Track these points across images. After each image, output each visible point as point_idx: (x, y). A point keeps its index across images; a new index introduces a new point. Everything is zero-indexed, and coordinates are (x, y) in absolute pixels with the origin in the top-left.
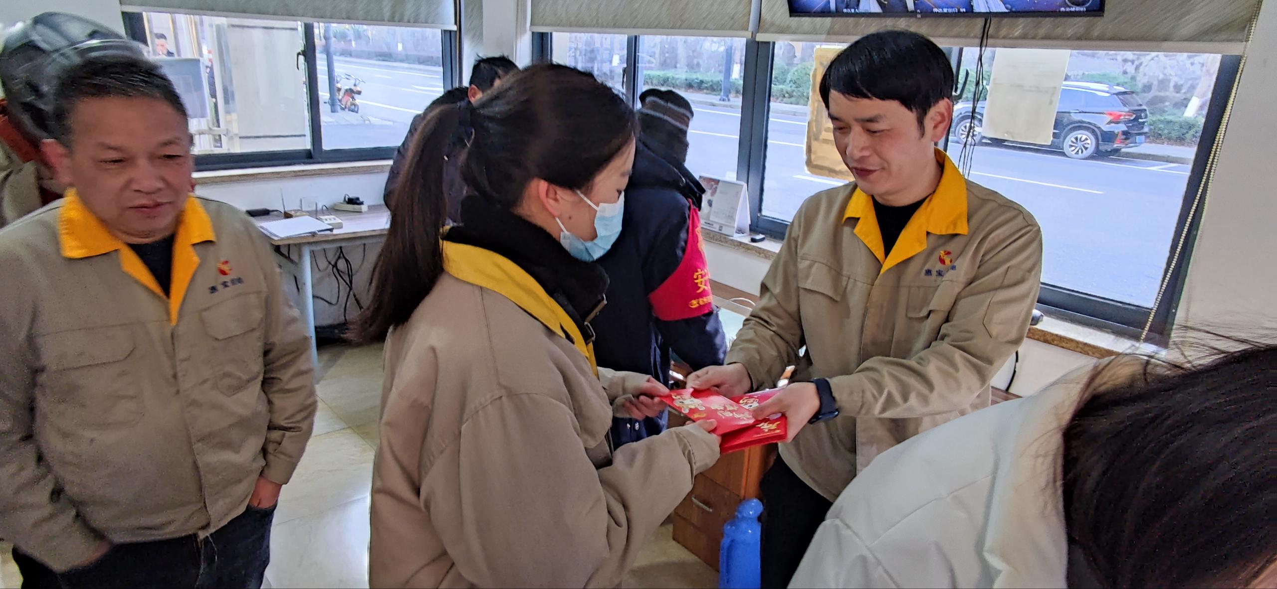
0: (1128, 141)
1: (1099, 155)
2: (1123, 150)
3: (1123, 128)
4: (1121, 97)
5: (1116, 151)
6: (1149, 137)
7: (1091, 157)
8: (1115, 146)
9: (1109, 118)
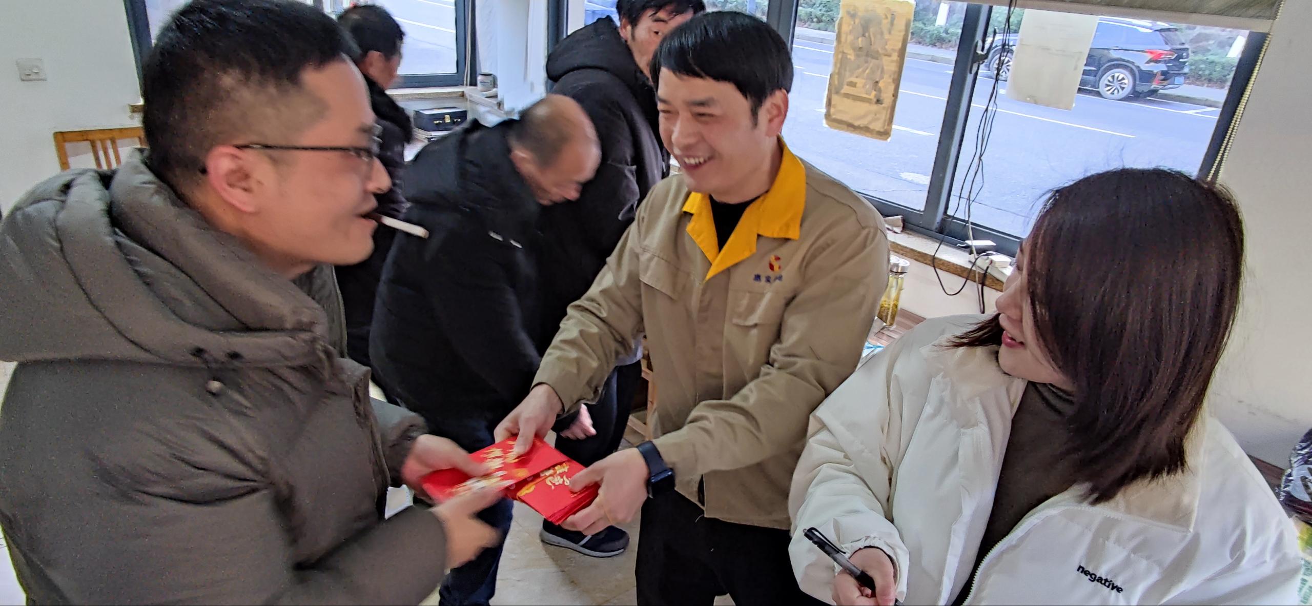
0: (1165, 83)
1: (1135, 96)
2: (1161, 91)
3: (1162, 67)
4: (1163, 34)
5: (1154, 92)
6: (1188, 78)
7: (1127, 99)
8: (1152, 87)
9: (1149, 57)
